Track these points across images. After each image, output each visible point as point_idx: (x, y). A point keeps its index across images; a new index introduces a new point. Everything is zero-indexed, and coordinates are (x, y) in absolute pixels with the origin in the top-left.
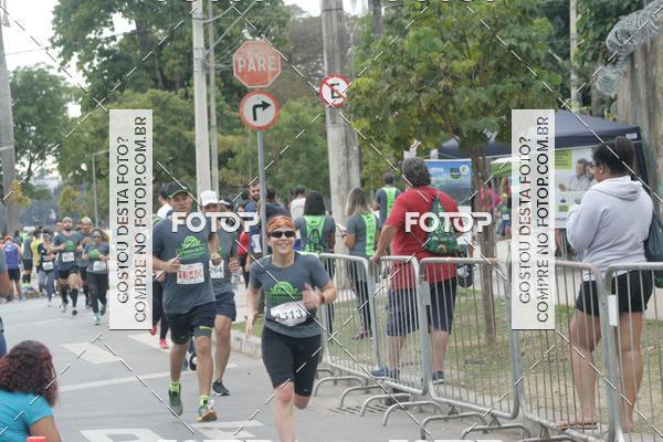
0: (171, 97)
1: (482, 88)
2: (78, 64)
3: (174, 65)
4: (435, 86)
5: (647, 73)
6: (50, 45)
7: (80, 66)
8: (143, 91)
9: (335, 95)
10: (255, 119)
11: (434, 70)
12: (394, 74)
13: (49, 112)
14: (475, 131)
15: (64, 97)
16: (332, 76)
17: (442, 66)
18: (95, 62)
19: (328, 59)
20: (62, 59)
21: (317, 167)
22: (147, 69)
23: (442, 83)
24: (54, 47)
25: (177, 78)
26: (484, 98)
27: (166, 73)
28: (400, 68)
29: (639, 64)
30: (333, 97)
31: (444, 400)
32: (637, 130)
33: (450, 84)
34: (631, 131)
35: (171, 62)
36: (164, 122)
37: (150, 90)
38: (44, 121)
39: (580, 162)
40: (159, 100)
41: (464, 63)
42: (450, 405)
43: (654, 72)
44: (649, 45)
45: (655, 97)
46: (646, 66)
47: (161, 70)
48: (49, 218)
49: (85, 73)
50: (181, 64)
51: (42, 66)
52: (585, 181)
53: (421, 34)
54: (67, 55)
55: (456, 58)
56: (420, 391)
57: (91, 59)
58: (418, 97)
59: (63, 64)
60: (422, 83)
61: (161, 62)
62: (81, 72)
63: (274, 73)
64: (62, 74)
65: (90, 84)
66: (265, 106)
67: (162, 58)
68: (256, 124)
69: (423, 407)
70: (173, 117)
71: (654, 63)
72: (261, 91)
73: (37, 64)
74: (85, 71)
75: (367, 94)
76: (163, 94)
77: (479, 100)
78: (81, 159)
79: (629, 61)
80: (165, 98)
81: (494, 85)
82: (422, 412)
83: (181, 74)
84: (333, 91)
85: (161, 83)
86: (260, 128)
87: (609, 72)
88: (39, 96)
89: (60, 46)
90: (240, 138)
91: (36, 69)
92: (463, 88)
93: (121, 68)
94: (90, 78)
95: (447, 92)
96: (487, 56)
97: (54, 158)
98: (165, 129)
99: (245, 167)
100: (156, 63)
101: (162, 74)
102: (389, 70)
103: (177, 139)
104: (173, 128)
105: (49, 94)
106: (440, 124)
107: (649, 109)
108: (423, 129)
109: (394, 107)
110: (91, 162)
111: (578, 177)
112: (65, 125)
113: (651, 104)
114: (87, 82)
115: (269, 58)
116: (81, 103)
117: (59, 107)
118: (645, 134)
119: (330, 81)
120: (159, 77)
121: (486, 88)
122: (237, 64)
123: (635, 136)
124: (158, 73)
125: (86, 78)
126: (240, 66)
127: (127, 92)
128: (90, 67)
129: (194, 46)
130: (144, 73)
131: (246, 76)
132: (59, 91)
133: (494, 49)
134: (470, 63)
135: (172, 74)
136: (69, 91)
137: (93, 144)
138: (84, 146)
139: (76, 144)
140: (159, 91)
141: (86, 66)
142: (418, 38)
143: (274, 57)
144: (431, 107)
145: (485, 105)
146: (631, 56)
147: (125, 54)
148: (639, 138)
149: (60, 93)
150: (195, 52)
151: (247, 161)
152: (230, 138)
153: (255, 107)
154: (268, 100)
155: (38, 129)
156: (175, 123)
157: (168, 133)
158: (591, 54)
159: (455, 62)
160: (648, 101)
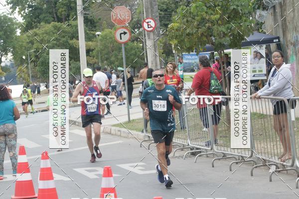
0: (62, 25)
1: (223, 26)
2: (18, 12)
3: (62, 11)
4: (204, 26)
5: (282, 14)
6: (6, 4)
7: (20, 13)
8: (49, 23)
9: (149, 26)
10: (121, 39)
11: (203, 19)
12: (187, 21)
13: (9, 33)
14: (220, 44)
15: (15, 26)
16: (148, 19)
17: (207, 18)
18: (26, 11)
19: (146, 12)
20: (12, 10)
21: (129, 55)
22: (50, 13)
23: (207, 25)
24: (8, 5)
25: (63, 17)
26: (224, 30)
27: (58, 14)
28: (189, 19)
29: (278, 10)
30: (149, 27)
31: (221, 151)
32: (278, 38)
33: (210, 25)
34: (276, 38)
35: (60, 10)
36: (59, 36)
37: (52, 23)
38: (7, 38)
39: (255, 52)
40: (57, 27)
41: (216, 16)
42: (223, 153)
43: (285, 14)
44: (282, 2)
45: (286, 24)
46: (281, 11)
47: (56, 13)
48: (1, 80)
49: (22, 16)
50: (65, 10)
51: (5, 14)
52: (257, 60)
53: (198, 5)
54: (14, 8)
55: (212, 14)
56: (210, 149)
57: (24, 9)
58: (197, 31)
59: (12, 12)
60: (198, 25)
61: (56, 10)
62: (20, 15)
63: (128, 20)
64: (12, 16)
65: (24, 20)
66: (125, 33)
67: (57, 8)
68: (122, 41)
69: (209, 155)
70: (63, 34)
71: (285, 10)
72: (123, 27)
73: (3, 13)
74: (22, 15)
75: (177, 30)
76: (58, 24)
77: (222, 31)
78: (23, 54)
79: (273, 9)
80: (59, 26)
81: (228, 25)
82: (208, 157)
83: (65, 15)
84: (148, 25)
85: (56, 19)
86: (123, 43)
87: (264, 13)
88: (4, 27)
89: (11, 4)
90: (95, 43)
91: (2, 15)
92: (216, 26)
93: (38, 13)
94: (25, 18)
95: (209, 28)
96: (224, 13)
97: (12, 54)
98: (60, 40)
99: (97, 56)
100: (54, 10)
101: (56, 15)
102: (185, 20)
103: (65, 44)
104: (63, 39)
105: (8, 26)
106: (206, 41)
107: (283, 29)
108: (200, 43)
109: (188, 34)
110: (28, 55)
111: (254, 58)
112: (16, 39)
113: (284, 27)
114: (23, 20)
115: (126, 13)
116: (20, 29)
117: (13, 31)
118: (281, 39)
119: (147, 21)
120: (55, 16)
121: (224, 26)
122: (113, 16)
123: (277, 40)
124: (55, 15)
125: (23, 18)
126: (114, 17)
127: (42, 24)
128: (24, 13)
129: (78, 4)
130: (48, 15)
131: (116, 21)
132: (13, 24)
133: (227, 10)
134: (218, 16)
135: (61, 15)
136: (17, 24)
137: (28, 47)
138: (24, 48)
139: (21, 47)
140: (56, 23)
141: (22, 13)
142: (197, 7)
143: (128, 13)
144: (202, 34)
145: (224, 33)
146: (274, 7)
147: (40, 6)
148: (279, 41)
149: (13, 25)
150: (78, 7)
151: (98, 53)
152: (90, 43)
153: (121, 34)
154: (126, 31)
155: (4, 41)
156: (64, 37)
157: (61, 41)
158: (257, 6)
159: (212, 16)
160: (282, 26)
